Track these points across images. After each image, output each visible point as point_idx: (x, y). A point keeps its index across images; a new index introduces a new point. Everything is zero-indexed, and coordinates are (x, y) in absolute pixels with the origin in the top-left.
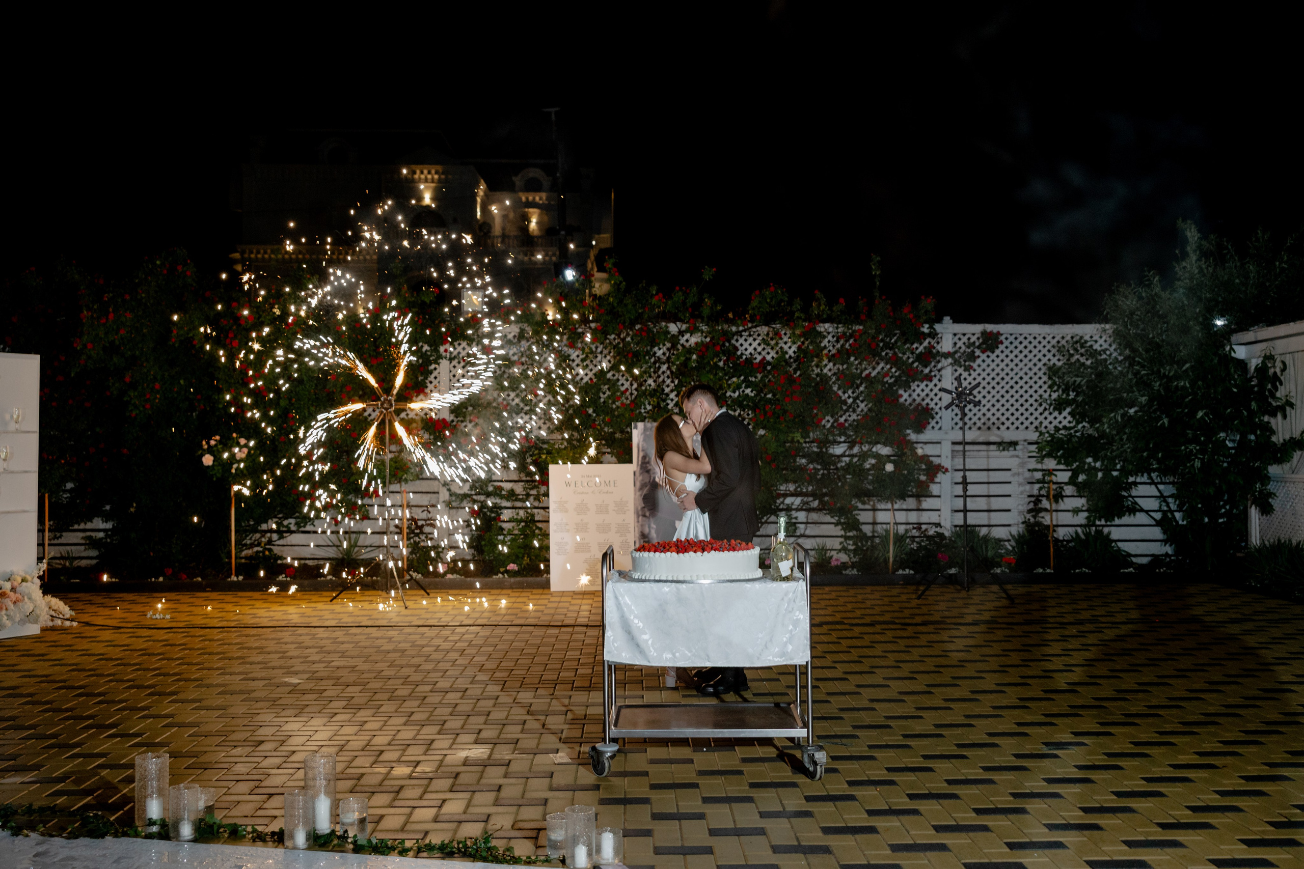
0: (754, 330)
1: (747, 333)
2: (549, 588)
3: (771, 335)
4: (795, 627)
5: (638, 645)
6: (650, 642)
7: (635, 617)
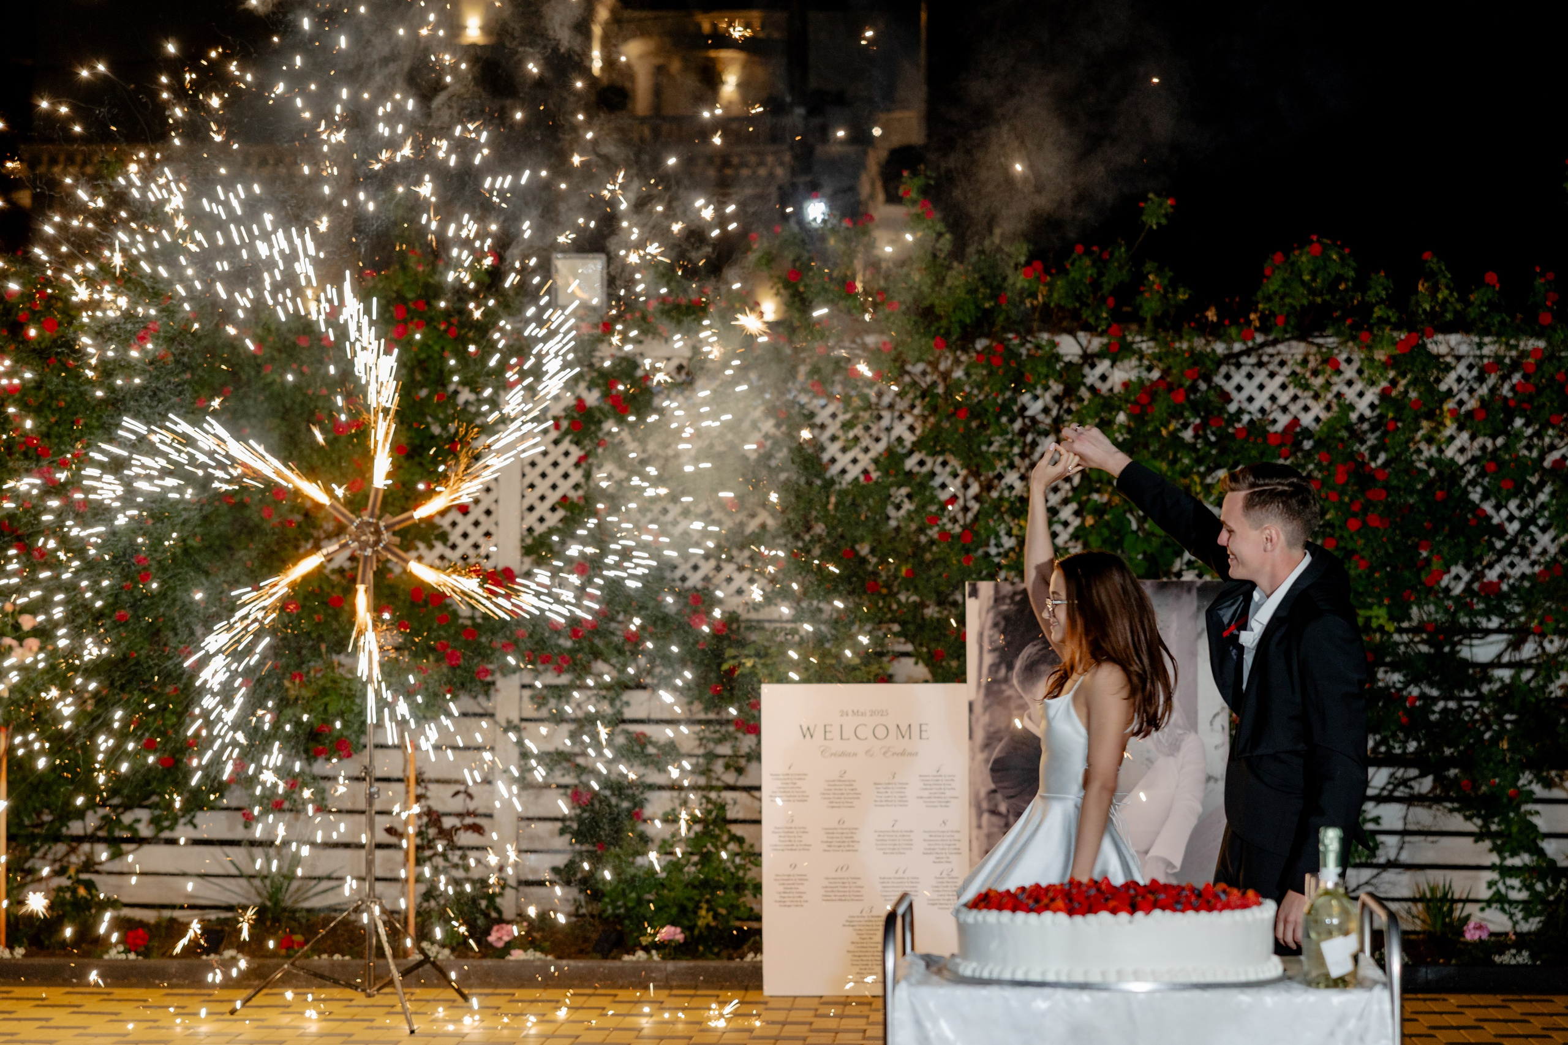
0: (1270, 350)
1: (1253, 360)
2: (760, 987)
3: (1312, 364)
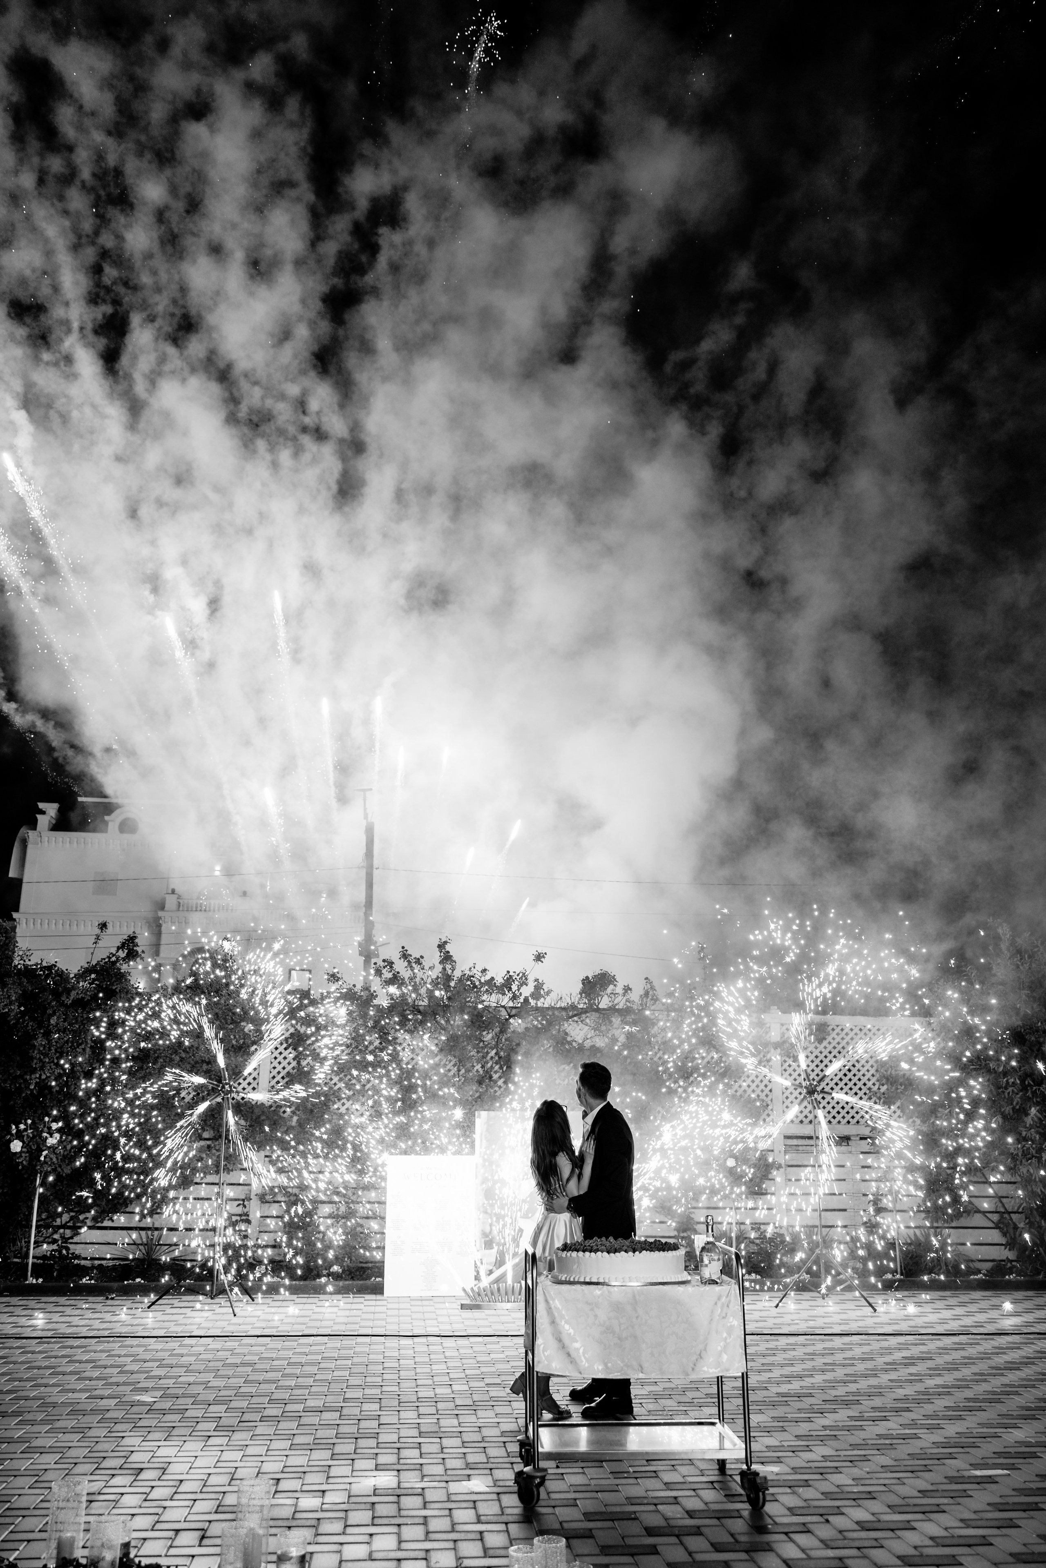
0: (584, 1015)
1: (577, 1019)
3: (601, 1021)
4: (729, 1334)
5: (569, 1355)
6: (581, 1351)
7: (566, 1322)
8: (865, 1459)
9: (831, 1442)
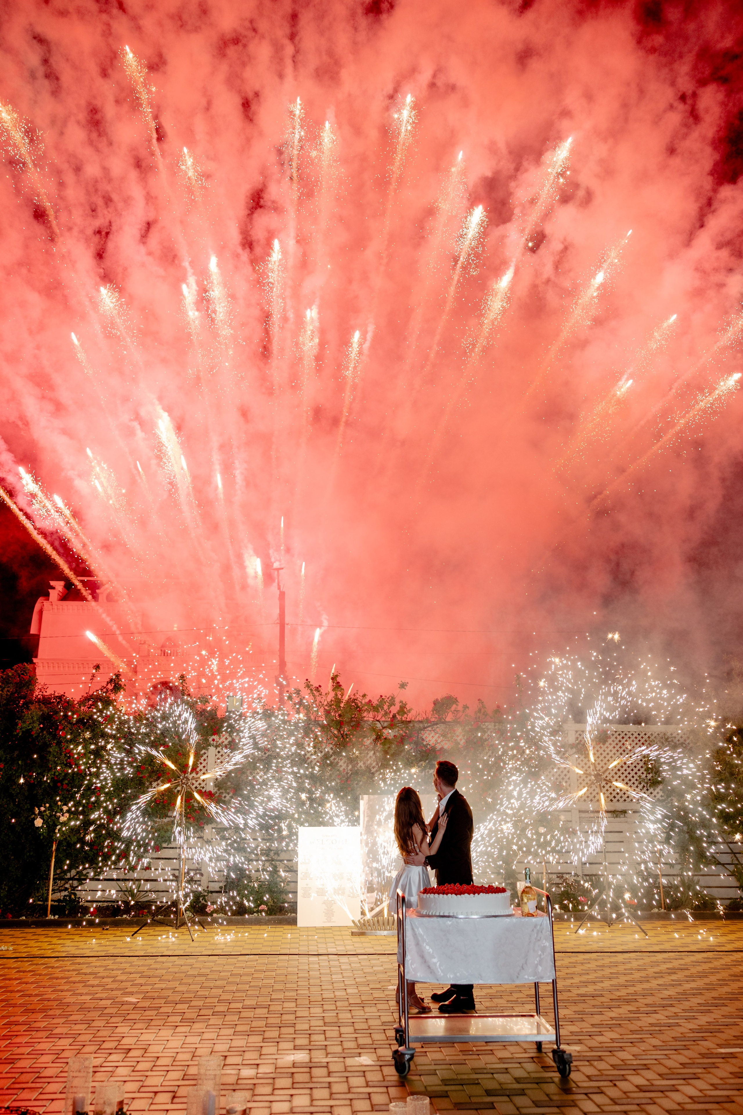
0: (435, 726)
1: (430, 729)
2: (296, 924)
4: (543, 952)
5: (429, 967)
6: (438, 964)
7: (427, 944)
8: (642, 1041)
9: (616, 1029)
